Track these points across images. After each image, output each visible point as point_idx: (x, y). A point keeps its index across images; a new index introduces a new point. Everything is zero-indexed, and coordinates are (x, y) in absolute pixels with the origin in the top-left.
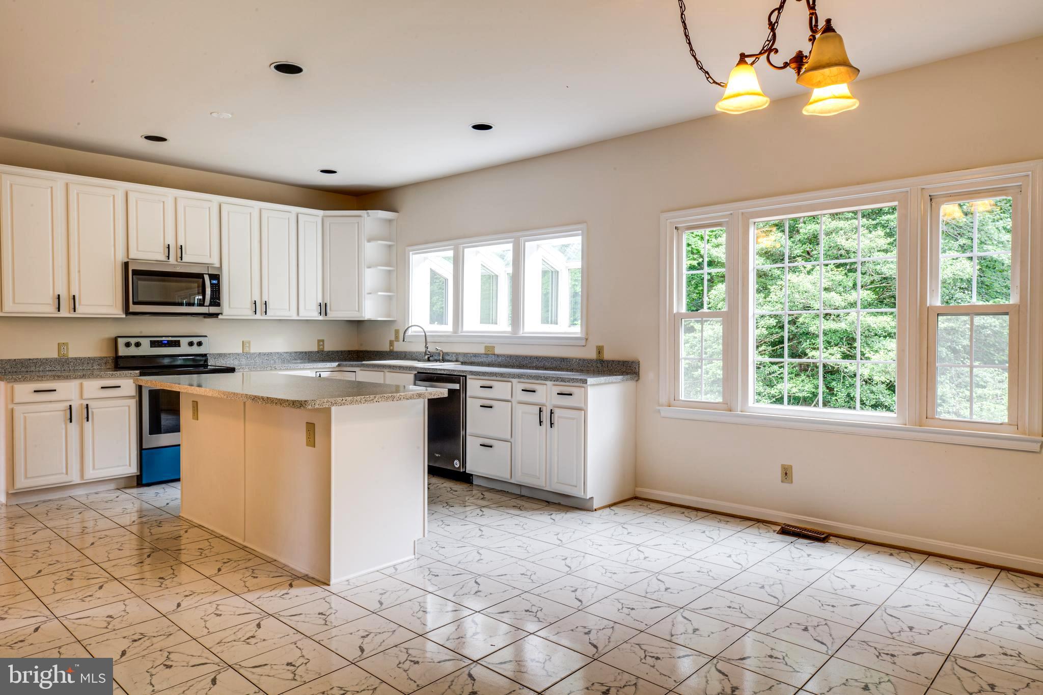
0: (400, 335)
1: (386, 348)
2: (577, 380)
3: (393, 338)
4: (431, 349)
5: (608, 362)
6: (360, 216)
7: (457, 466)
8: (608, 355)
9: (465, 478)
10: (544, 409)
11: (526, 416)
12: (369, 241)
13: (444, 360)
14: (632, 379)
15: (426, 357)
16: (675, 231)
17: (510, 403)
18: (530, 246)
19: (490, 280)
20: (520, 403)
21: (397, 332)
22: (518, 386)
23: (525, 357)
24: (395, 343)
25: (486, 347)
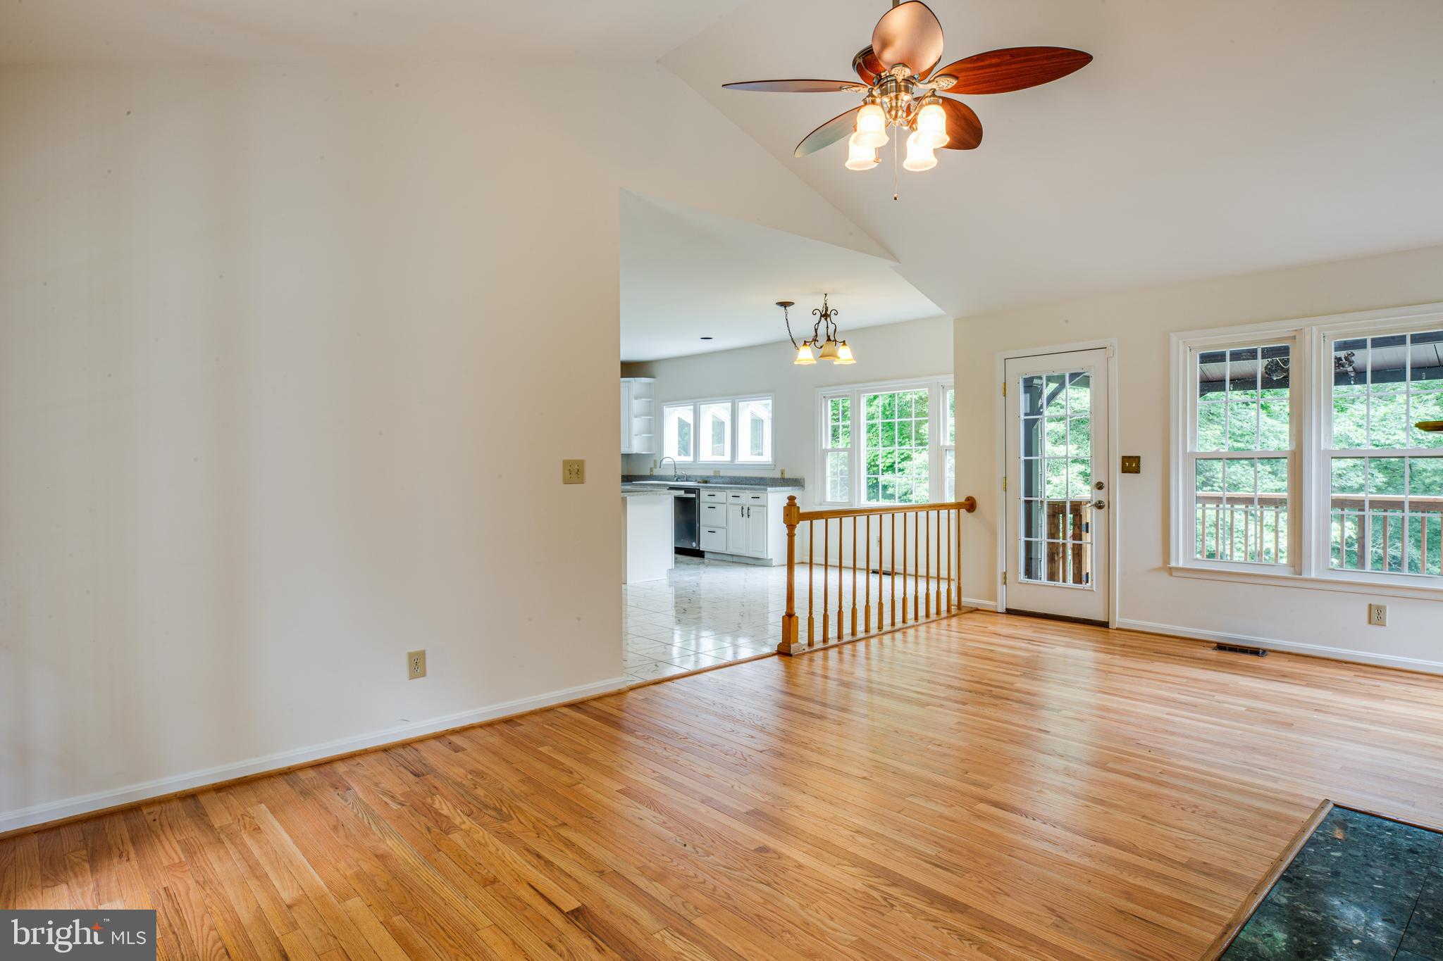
0: (658, 463)
1: (647, 473)
2: (762, 489)
3: (653, 466)
4: (679, 473)
5: (787, 479)
6: (629, 382)
7: (694, 546)
8: (787, 476)
9: (699, 554)
10: (744, 507)
11: (735, 512)
12: (636, 398)
13: (687, 481)
14: (799, 489)
15: (676, 479)
16: (823, 399)
17: (725, 506)
18: (741, 405)
19: (718, 425)
20: (732, 504)
21: (655, 461)
22: (730, 494)
23: (739, 478)
24: (654, 469)
25: (715, 472)
